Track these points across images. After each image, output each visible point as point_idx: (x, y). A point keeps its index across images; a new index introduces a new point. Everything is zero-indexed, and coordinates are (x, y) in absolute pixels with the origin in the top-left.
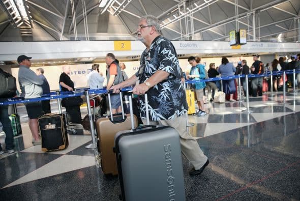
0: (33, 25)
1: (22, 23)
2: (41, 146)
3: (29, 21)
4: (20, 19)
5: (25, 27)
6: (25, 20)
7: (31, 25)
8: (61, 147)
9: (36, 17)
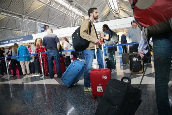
0: (120, 11)
1: (115, 11)
2: (129, 69)
3: (118, 9)
4: (114, 9)
5: (116, 13)
6: (116, 9)
7: (119, 11)
8: (140, 72)
9: (122, 6)
